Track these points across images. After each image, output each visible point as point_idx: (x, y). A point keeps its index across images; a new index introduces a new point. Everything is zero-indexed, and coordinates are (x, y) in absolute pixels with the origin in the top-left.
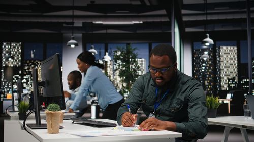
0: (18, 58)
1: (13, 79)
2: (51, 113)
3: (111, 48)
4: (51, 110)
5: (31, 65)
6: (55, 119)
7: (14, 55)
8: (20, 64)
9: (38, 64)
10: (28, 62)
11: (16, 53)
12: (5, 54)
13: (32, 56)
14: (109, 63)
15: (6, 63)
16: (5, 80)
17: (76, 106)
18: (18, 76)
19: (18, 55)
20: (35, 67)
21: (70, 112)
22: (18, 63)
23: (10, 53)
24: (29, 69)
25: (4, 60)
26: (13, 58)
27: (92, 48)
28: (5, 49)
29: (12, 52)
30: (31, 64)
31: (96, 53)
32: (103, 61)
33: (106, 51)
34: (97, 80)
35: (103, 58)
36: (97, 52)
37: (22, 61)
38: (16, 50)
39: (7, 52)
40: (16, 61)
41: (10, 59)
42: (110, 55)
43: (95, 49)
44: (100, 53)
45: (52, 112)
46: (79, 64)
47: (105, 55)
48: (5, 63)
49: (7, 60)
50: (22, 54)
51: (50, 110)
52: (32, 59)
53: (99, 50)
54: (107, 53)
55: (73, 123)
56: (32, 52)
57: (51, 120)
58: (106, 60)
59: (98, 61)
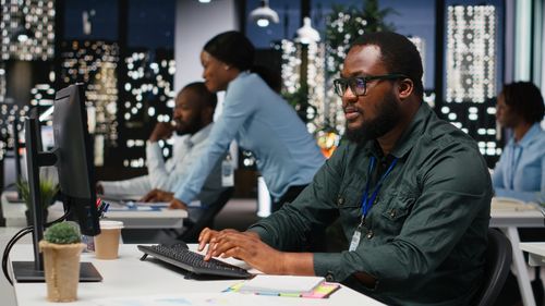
0: (45, 35)
1: (33, 97)
2: (54, 250)
3: (319, 6)
4: (54, 242)
5: (83, 56)
6: (64, 265)
7: (34, 26)
8: (51, 51)
9: (103, 51)
10: (75, 45)
11: (40, 19)
12: (7, 25)
13: (87, 28)
14: (312, 50)
15: (13, 48)
16: (10, 100)
17: (192, 192)
18: (45, 87)
19: (45, 27)
20: (94, 60)
21: (174, 207)
22: (45, 51)
23: (23, 22)
24: (77, 66)
25: (6, 41)
26: (30, 34)
27: (262, 5)
28: (9, 9)
29: (29, 18)
30: (82, 51)
31: (276, 18)
32: (296, 45)
33: (305, 13)
34: (256, 117)
35: (296, 36)
36: (279, 16)
37: (56, 43)
38: (39, 11)
39: (14, 17)
40: (40, 42)
41: (23, 38)
42: (315, 25)
43: (271, 7)
44: (286, 20)
45: (56, 246)
46: (205, 64)
47: (302, 25)
48: (8, 48)
49: (14, 40)
50: (58, 22)
51: (51, 241)
52: (87, 38)
53: (282, 12)
54: (307, 21)
55: (144, 259)
56: (85, 17)
57: (55, 266)
58: (304, 41)
59: (281, 44)
